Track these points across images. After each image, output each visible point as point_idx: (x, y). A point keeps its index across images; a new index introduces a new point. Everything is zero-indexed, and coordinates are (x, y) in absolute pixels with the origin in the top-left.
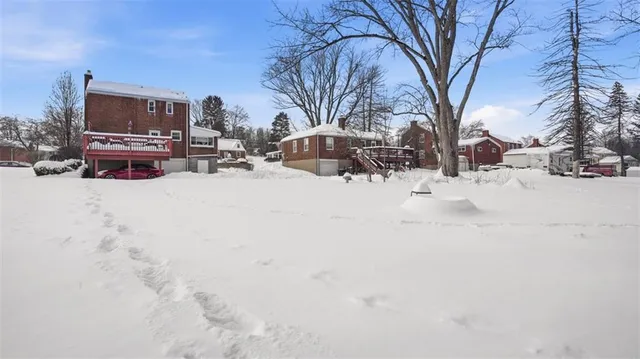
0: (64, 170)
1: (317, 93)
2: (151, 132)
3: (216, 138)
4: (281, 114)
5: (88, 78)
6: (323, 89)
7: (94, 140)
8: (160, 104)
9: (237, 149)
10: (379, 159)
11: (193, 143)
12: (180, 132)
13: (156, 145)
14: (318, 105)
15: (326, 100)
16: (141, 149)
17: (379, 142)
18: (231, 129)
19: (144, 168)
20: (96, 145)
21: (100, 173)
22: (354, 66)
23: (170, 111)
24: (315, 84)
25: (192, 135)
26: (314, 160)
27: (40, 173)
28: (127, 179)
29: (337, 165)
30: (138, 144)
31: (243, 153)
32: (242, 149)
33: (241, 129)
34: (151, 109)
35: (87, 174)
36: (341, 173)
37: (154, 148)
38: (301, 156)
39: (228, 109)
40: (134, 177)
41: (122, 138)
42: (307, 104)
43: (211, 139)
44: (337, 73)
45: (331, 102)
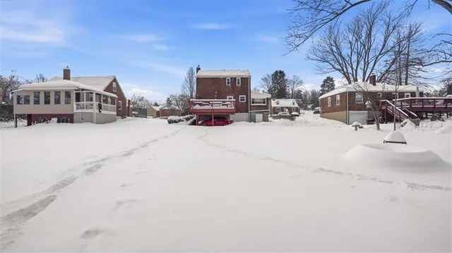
0: (180, 121)
1: (354, 58)
2: (228, 97)
3: (267, 99)
4: (328, 78)
5: (198, 69)
6: (359, 54)
7: (196, 104)
8: (233, 80)
9: (293, 106)
10: (411, 109)
11: (253, 103)
12: (245, 96)
13: (227, 105)
14: (355, 67)
15: (362, 63)
16: (219, 108)
17: (413, 94)
18: (291, 92)
19: (221, 119)
20: (197, 107)
21: (200, 122)
22: (391, 28)
23: (239, 83)
24: (352, 50)
25: (252, 97)
26: (345, 112)
27: (170, 122)
28: (211, 125)
29: (366, 115)
30: (217, 105)
31: (297, 108)
32: (296, 105)
33: (299, 91)
34: (228, 83)
35: (194, 123)
36: (370, 122)
37: (225, 107)
38: (334, 109)
39: (289, 79)
40: (215, 125)
41: (209, 102)
42: (344, 68)
43: (264, 99)
44: (372, 39)
45: (366, 64)
